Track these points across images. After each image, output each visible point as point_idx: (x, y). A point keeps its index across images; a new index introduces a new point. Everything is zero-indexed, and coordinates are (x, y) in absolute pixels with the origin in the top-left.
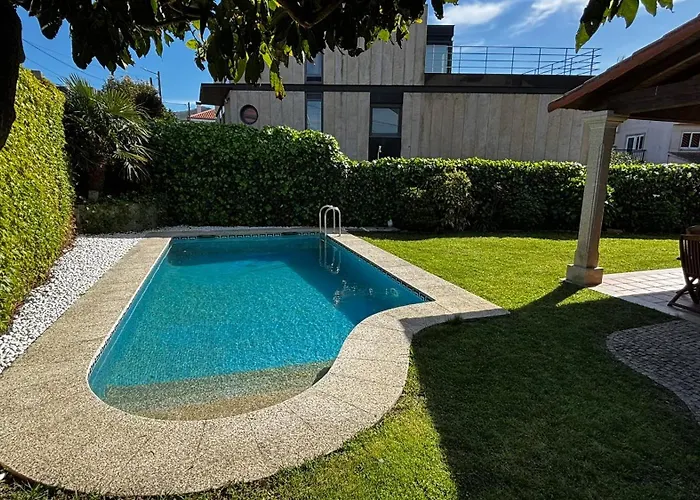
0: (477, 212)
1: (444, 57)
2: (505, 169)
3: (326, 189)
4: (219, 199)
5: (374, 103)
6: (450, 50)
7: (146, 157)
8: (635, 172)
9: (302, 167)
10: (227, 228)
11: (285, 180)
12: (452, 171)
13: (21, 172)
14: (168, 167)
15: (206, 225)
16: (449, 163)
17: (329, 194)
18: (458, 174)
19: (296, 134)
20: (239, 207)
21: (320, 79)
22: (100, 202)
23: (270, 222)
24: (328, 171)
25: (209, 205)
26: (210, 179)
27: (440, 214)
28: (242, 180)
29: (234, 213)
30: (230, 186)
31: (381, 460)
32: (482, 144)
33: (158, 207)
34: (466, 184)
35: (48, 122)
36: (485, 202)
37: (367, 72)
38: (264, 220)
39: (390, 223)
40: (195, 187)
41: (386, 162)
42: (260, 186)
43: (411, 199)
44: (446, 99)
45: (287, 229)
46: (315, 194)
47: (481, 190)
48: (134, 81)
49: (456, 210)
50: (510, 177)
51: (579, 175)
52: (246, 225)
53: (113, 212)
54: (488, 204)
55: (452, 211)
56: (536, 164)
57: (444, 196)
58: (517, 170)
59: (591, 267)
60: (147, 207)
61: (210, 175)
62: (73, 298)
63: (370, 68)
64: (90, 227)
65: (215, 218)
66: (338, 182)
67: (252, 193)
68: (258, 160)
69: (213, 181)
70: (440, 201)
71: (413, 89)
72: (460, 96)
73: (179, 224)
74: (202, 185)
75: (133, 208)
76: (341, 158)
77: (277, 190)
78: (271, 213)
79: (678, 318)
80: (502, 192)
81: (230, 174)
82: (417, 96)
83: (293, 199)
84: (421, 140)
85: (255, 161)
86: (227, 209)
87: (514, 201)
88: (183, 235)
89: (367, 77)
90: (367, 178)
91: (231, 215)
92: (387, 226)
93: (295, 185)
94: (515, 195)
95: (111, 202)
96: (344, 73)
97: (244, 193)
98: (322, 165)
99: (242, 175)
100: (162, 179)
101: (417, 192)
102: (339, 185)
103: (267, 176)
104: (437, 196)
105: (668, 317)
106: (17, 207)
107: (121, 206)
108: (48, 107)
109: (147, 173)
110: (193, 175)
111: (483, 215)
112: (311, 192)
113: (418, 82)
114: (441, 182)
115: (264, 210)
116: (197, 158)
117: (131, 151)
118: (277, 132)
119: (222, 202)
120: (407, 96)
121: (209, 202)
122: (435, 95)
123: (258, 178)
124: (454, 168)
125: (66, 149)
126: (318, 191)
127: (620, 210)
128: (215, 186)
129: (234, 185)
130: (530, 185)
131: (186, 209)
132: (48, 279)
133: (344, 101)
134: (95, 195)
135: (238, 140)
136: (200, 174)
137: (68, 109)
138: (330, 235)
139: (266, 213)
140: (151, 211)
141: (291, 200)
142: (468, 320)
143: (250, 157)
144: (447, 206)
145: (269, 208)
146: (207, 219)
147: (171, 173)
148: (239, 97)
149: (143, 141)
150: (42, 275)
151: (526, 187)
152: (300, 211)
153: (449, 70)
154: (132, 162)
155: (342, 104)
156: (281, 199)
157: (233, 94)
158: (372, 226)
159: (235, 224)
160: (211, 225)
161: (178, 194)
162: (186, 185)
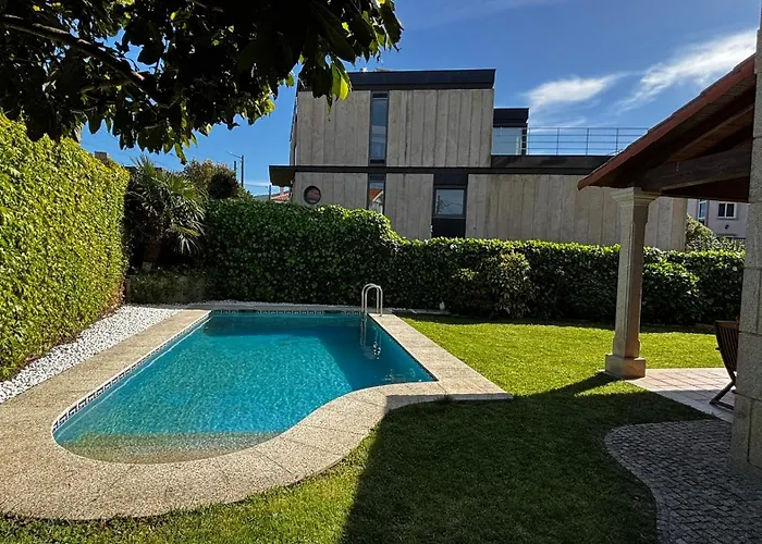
0: (539, 297)
1: (518, 139)
2: (571, 253)
3: (375, 267)
4: (267, 274)
5: (438, 185)
6: (525, 132)
7: (199, 232)
8: (726, 260)
9: (350, 245)
10: (273, 304)
11: (333, 257)
12: (509, 253)
13: (62, 237)
14: (222, 243)
15: (252, 300)
16: (507, 244)
17: (377, 272)
18: (515, 256)
19: (346, 213)
20: (285, 283)
21: (384, 161)
22: (151, 273)
23: (315, 300)
24: (377, 250)
25: (257, 280)
26: (260, 255)
27: (494, 298)
28: (290, 257)
29: (280, 289)
30: (278, 262)
31: (275, 515)
32: (555, 227)
33: (206, 281)
34: (524, 267)
35: (105, 197)
36: (548, 287)
37: (431, 154)
38: (309, 297)
39: (442, 306)
40: (244, 262)
41: (437, 242)
42: (307, 262)
43: (461, 281)
44: (515, 181)
45: (332, 307)
46: (362, 272)
47: (542, 274)
48: (214, 164)
49: (511, 294)
50: (575, 262)
51: (657, 261)
52: (292, 302)
53: (163, 282)
54: (551, 290)
55: (507, 296)
56: (607, 249)
57: (498, 279)
58: (584, 254)
59: (629, 357)
60: (196, 281)
61: (260, 250)
62: (87, 356)
63: (434, 151)
64: (137, 296)
65: (261, 294)
66: (387, 261)
67: (299, 270)
68: (307, 237)
69: (263, 257)
70: (494, 285)
71: (478, 171)
72: (530, 178)
73: (227, 298)
74: (251, 260)
75: (182, 279)
76: (392, 237)
77: (325, 268)
78: (317, 290)
79: (713, 417)
80: (566, 276)
81: (280, 250)
82: (484, 177)
83: (340, 277)
84: (487, 222)
85: (305, 238)
86: (273, 285)
87: (580, 288)
88: (225, 308)
89: (431, 159)
90: (417, 258)
91: (277, 291)
92: (439, 309)
93: (342, 263)
94: (582, 281)
95: (160, 273)
96: (408, 155)
97: (292, 268)
98: (371, 243)
99: (291, 251)
100: (215, 254)
101: (468, 274)
102: (388, 263)
103: (315, 253)
104: (491, 278)
105: (702, 416)
106: (50, 268)
107: (171, 279)
108: (107, 183)
109: (200, 248)
110: (244, 251)
111: (546, 302)
112: (358, 270)
113: (484, 163)
114: (496, 264)
115: (311, 287)
116: (249, 235)
117: (186, 226)
118: (329, 211)
119: (269, 278)
120: (472, 178)
121: (256, 277)
122: (501, 176)
123: (306, 255)
124: (511, 251)
125: (124, 222)
126: (366, 269)
127: (710, 302)
128: (264, 262)
129: (282, 261)
130: (599, 271)
131: (234, 283)
132: (73, 339)
133: (407, 182)
134: (147, 266)
135: (290, 218)
136: (249, 249)
137: (131, 186)
138: (371, 315)
139: (312, 290)
140: (200, 285)
141: (337, 278)
142: (461, 402)
143: (300, 235)
144: (501, 290)
145: (315, 286)
146: (254, 295)
147: (223, 248)
148: (303, 178)
149: (199, 218)
150: (67, 334)
151: (595, 272)
152: (347, 289)
153: (524, 152)
154: (187, 236)
155: (404, 186)
156: (328, 277)
157: (298, 176)
158: (423, 308)
159: (282, 300)
160: (257, 300)
161: (228, 268)
162: (237, 260)
